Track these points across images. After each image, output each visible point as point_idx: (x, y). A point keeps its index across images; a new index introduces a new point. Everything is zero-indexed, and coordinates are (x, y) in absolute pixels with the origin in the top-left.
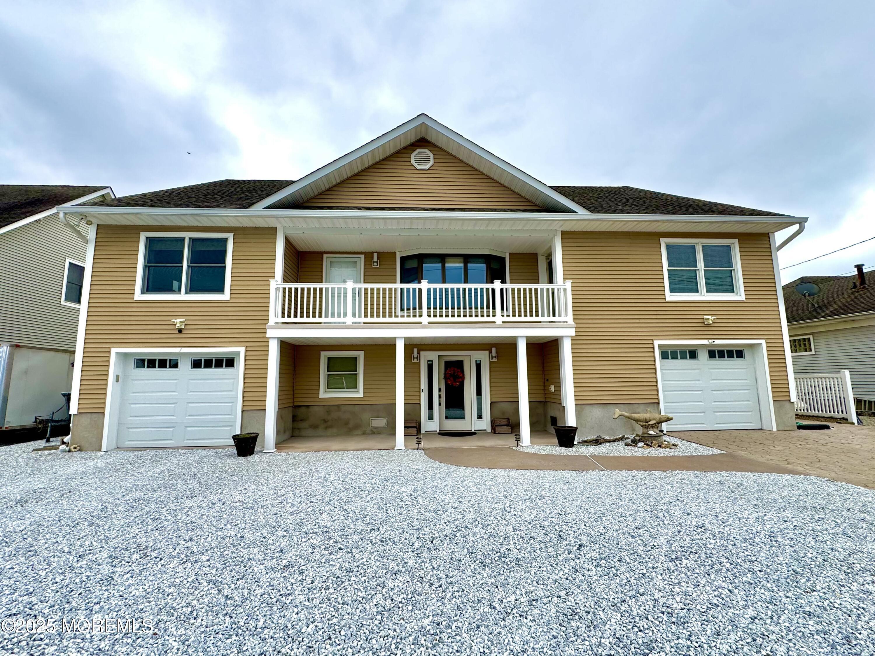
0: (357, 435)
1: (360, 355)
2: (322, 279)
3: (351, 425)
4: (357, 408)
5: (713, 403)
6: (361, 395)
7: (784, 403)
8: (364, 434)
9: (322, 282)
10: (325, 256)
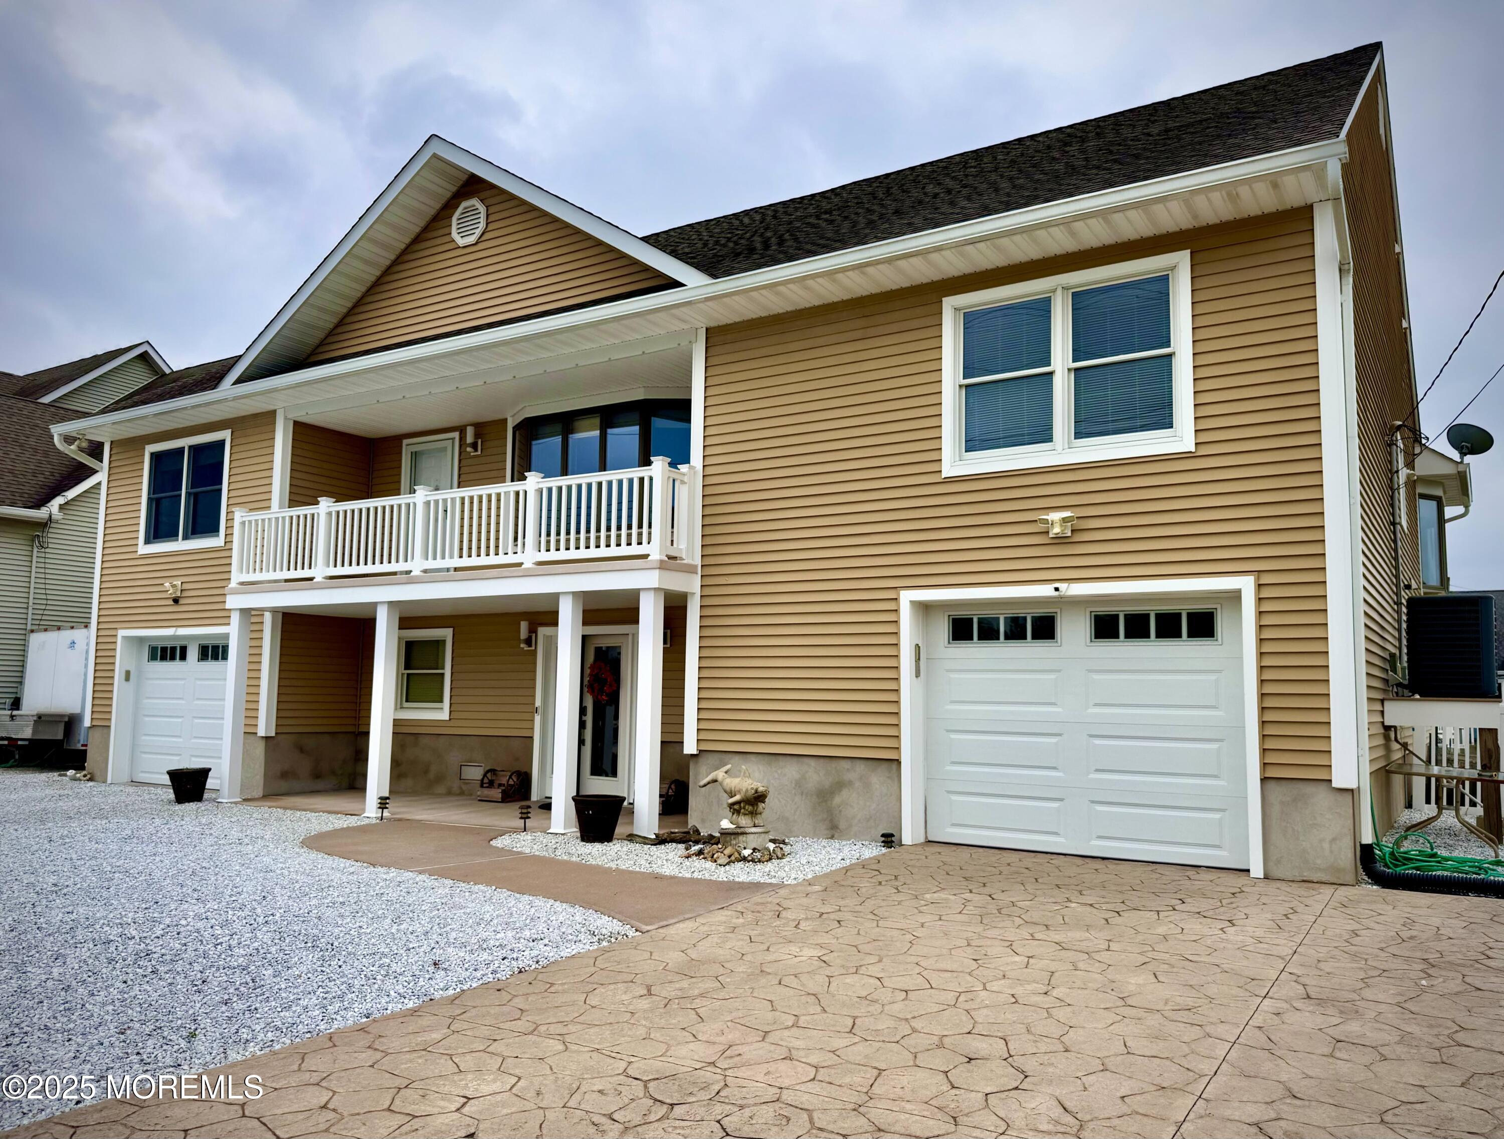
0: (439, 794)
1: (447, 634)
2: (399, 489)
3: (431, 775)
4: (442, 740)
5: (1092, 776)
6: (444, 715)
7: (1309, 789)
8: (449, 793)
9: (399, 494)
10: (405, 442)
